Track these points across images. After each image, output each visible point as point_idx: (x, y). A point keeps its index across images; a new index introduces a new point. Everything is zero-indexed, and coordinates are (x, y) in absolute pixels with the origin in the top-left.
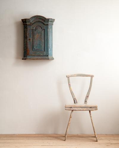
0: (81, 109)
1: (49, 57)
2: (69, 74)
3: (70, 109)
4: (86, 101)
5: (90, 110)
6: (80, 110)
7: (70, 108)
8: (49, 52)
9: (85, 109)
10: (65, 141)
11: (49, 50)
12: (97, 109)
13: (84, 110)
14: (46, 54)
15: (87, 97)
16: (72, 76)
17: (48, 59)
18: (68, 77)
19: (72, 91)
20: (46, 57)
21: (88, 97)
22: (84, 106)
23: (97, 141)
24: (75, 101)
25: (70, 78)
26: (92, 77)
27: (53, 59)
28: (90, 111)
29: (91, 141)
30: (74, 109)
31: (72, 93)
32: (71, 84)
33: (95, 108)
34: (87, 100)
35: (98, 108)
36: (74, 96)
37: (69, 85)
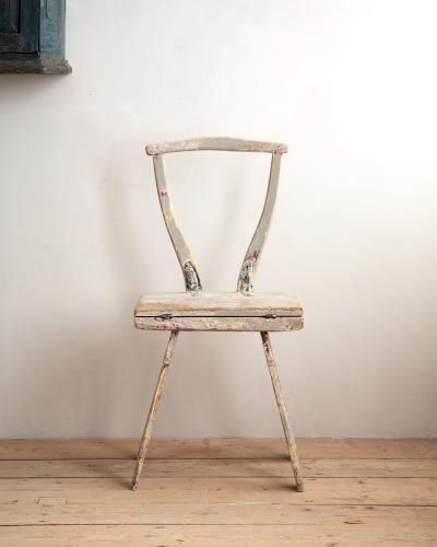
0: (216, 322)
1: (45, 60)
2: (159, 139)
3: (160, 323)
4: (246, 279)
5: (265, 328)
6: (215, 330)
7: (163, 318)
8: (45, 37)
9: (240, 323)
10: (131, 488)
11: (44, 23)
12: (300, 325)
13: (233, 327)
14: (28, 45)
15: (254, 255)
16: (174, 149)
17: (38, 71)
18: (155, 155)
19: (177, 225)
20: (29, 63)
21: (256, 256)
22: (233, 306)
23: (296, 488)
24: (190, 281)
25: (165, 158)
26: (277, 152)
27: (63, 70)
28: (264, 335)
29: (265, 489)
30: (180, 323)
31: (175, 238)
32: (169, 189)
33: (293, 318)
34: (250, 275)
35: (306, 318)
36: (187, 253)
37: (161, 195)
